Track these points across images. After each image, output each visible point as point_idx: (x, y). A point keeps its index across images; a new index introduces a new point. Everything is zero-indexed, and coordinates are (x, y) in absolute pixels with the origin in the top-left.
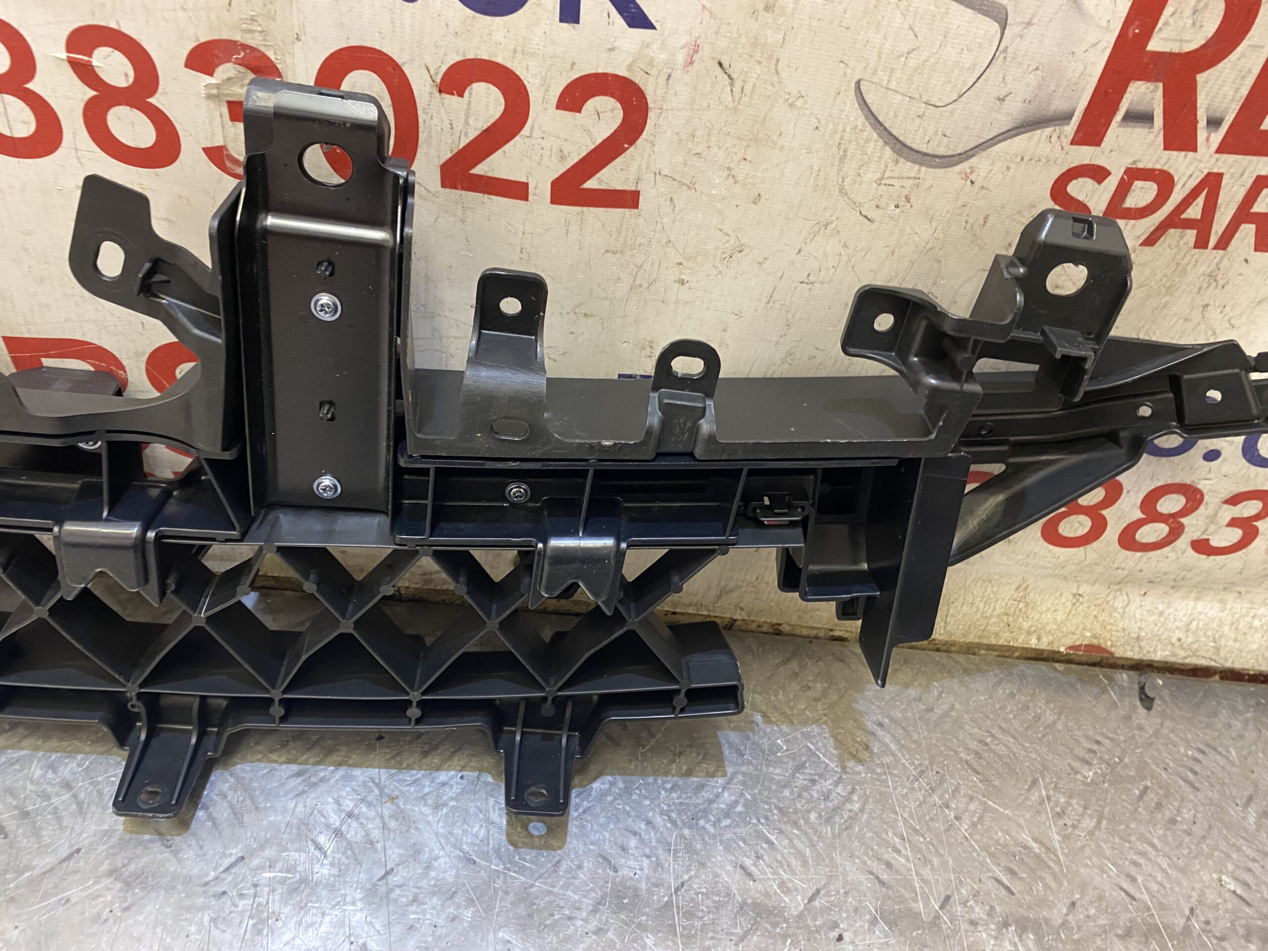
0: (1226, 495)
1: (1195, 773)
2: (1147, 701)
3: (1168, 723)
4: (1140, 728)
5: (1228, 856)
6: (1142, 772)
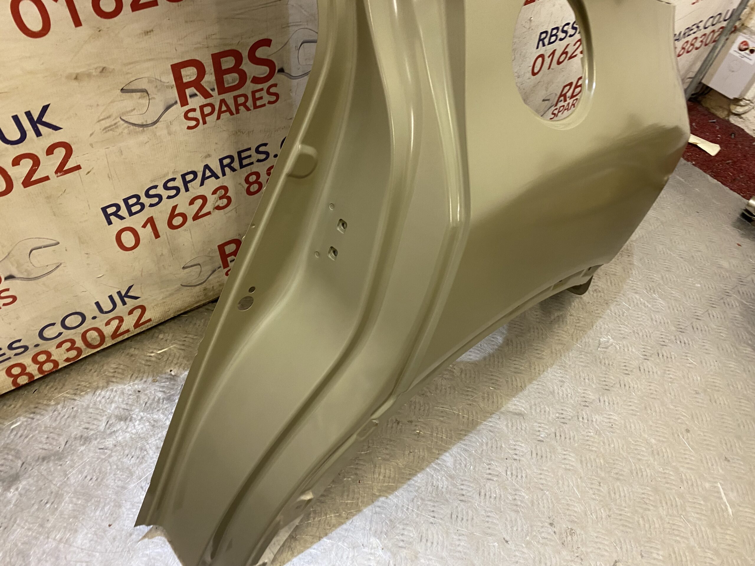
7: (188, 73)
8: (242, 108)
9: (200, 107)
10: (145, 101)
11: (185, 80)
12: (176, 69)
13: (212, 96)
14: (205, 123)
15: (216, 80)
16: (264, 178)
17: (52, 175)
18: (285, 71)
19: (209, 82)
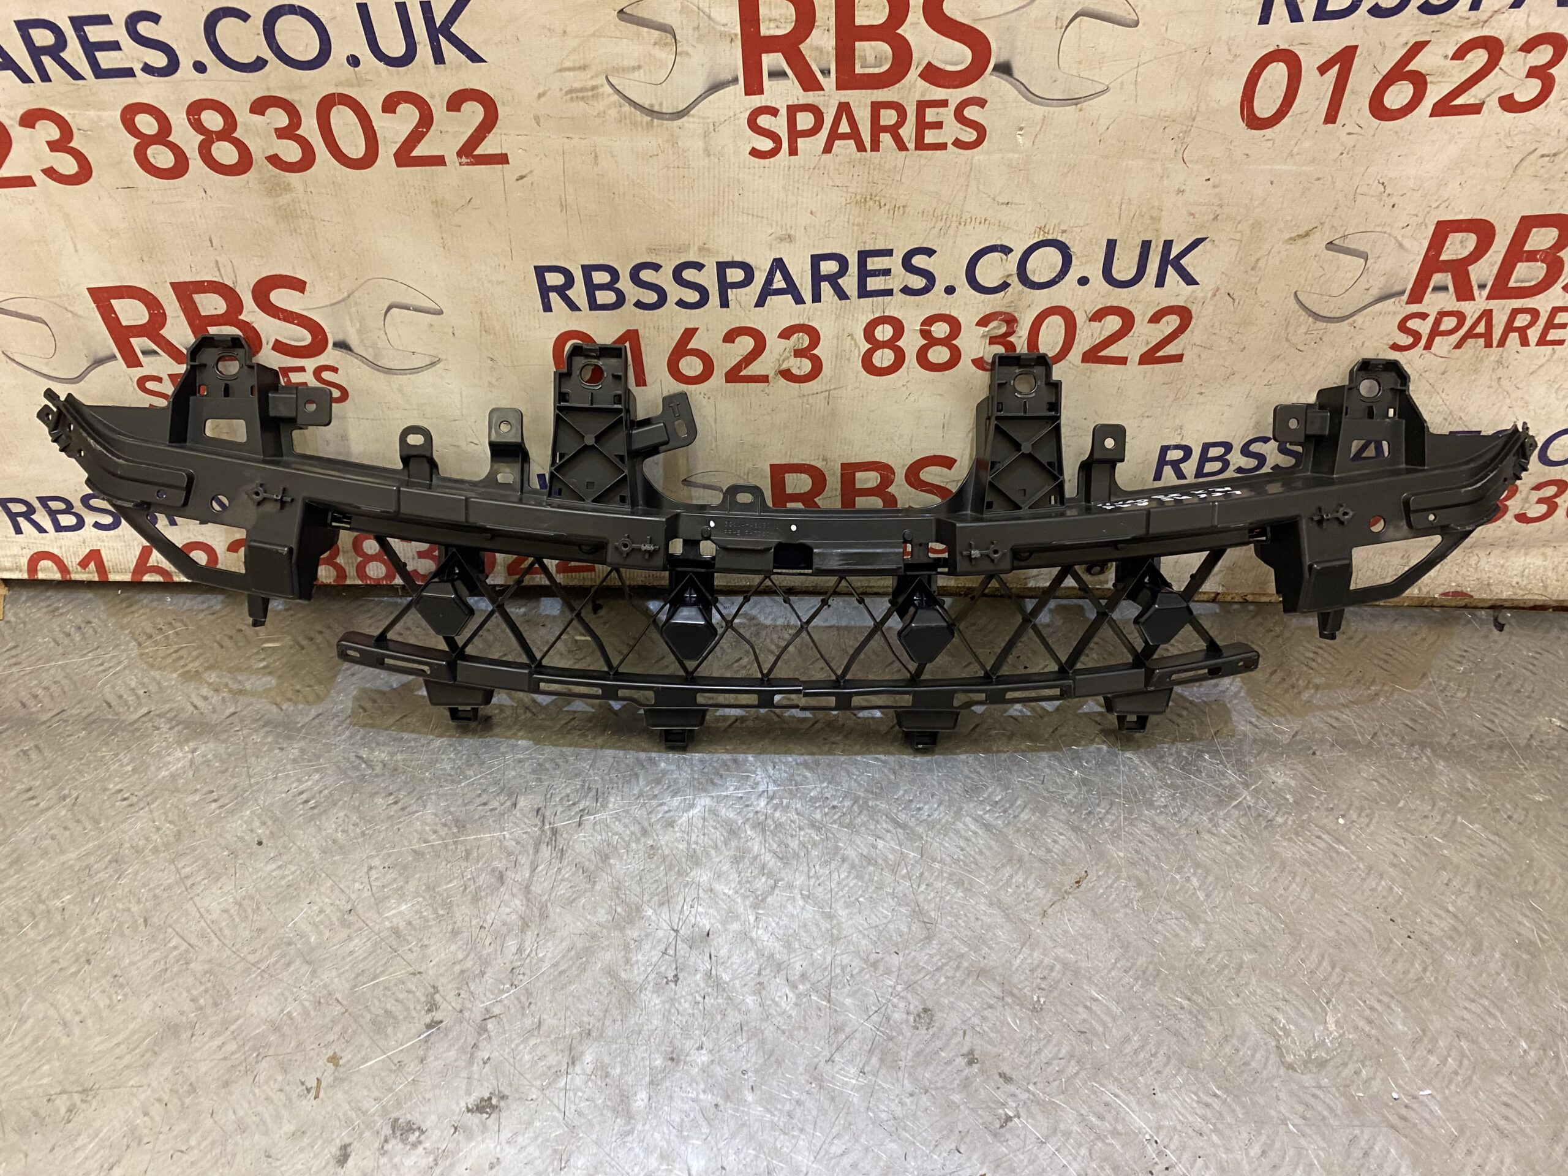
0: (1532, 485)
1: (1534, 665)
2: (1500, 627)
3: (1514, 638)
4: (1495, 642)
5: (1557, 708)
6: (1497, 665)
8: (886, 138)
9: (788, 106)
10: (667, 55)
11: (764, 32)
13: (822, 89)
14: (793, 151)
15: (837, 48)
16: (911, 342)
17: (451, 157)
18: (1017, 74)
19: (820, 50)
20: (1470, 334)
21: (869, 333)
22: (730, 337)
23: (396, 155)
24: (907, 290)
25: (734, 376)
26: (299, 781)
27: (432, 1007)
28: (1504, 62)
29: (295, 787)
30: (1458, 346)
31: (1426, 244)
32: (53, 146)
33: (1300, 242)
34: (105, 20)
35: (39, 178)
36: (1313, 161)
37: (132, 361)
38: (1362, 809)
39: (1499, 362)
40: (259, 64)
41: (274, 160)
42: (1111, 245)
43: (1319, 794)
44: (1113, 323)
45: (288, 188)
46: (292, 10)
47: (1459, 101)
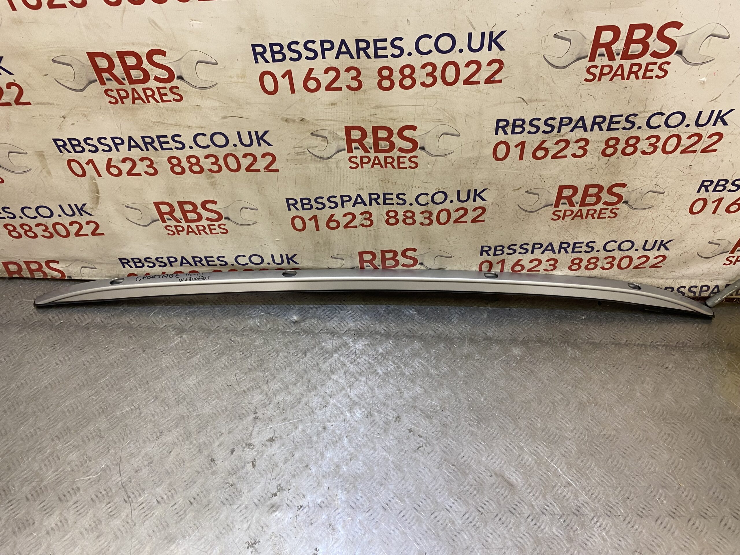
0: (603, 258)
7: (356, 134)
8: (389, 165)
9: (360, 156)
10: (325, 144)
11: (352, 138)
12: (348, 130)
13: (369, 152)
14: (362, 167)
15: (373, 143)
16: (401, 217)
17: (262, 170)
18: (427, 149)
19: (369, 143)
20: (576, 216)
21: (387, 214)
22: (345, 216)
23: (246, 169)
24: (398, 204)
25: (346, 226)
26: (214, 347)
27: (255, 413)
28: (570, 145)
29: (212, 349)
30: (573, 219)
31: (557, 192)
32: (148, 166)
33: (517, 191)
34: (166, 136)
35: (143, 173)
36: (517, 170)
37: (164, 221)
38: (541, 362)
39: (586, 223)
40: (208, 146)
41: (210, 170)
42: (459, 192)
43: (528, 357)
44: (462, 212)
45: (214, 177)
46: (219, 133)
47: (559, 155)
